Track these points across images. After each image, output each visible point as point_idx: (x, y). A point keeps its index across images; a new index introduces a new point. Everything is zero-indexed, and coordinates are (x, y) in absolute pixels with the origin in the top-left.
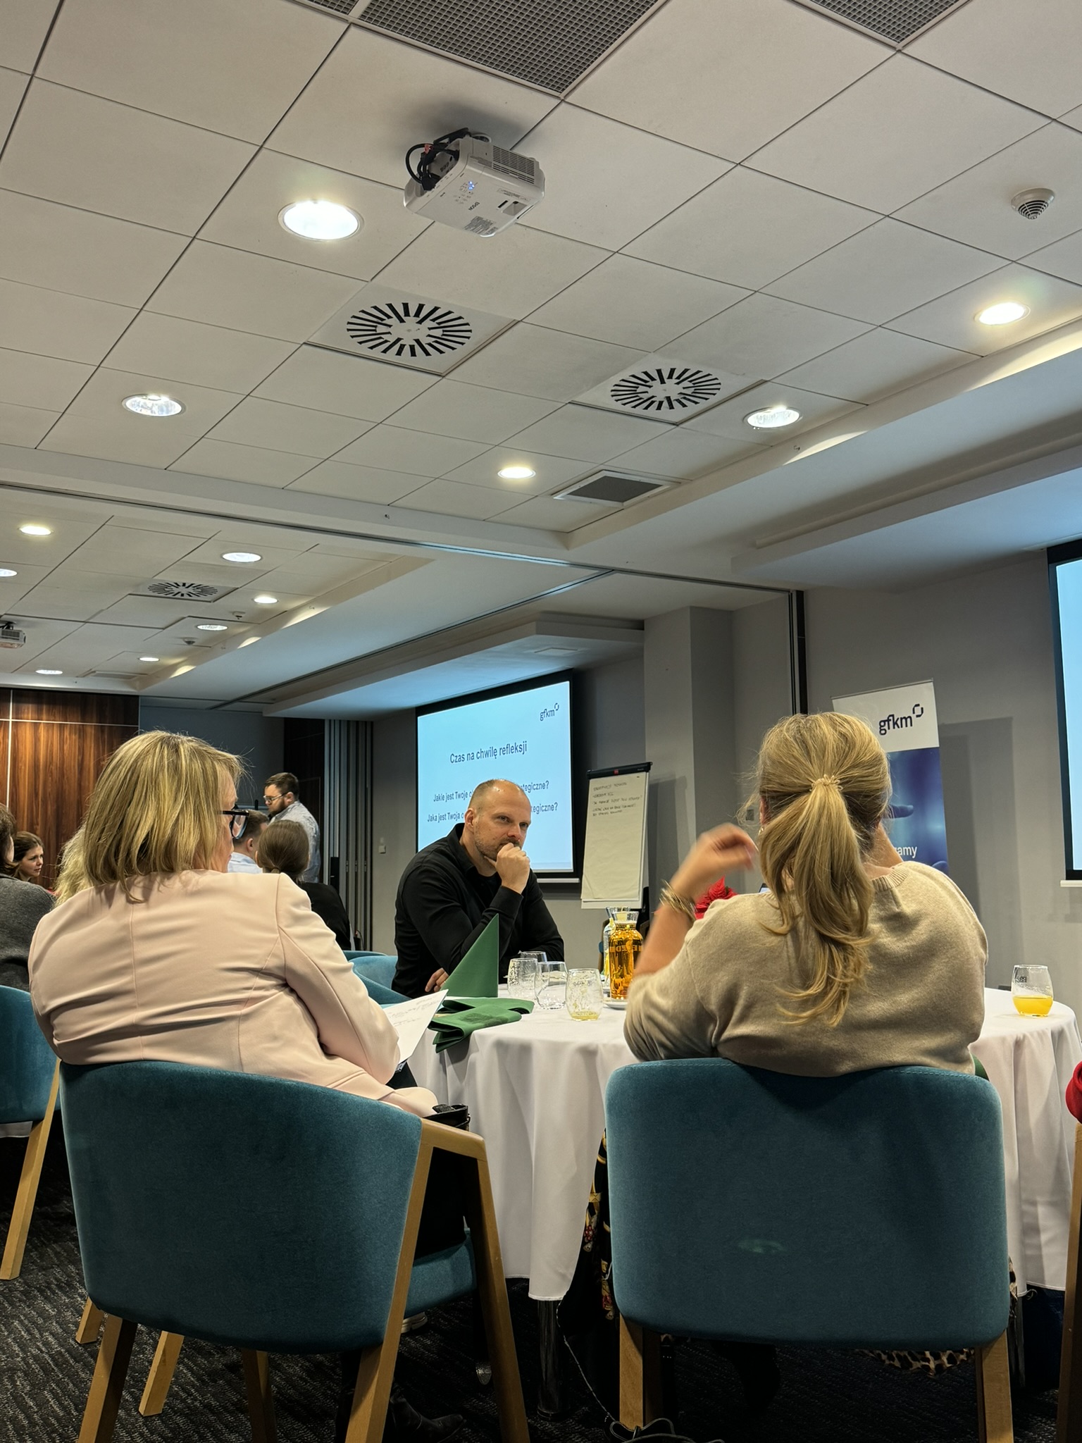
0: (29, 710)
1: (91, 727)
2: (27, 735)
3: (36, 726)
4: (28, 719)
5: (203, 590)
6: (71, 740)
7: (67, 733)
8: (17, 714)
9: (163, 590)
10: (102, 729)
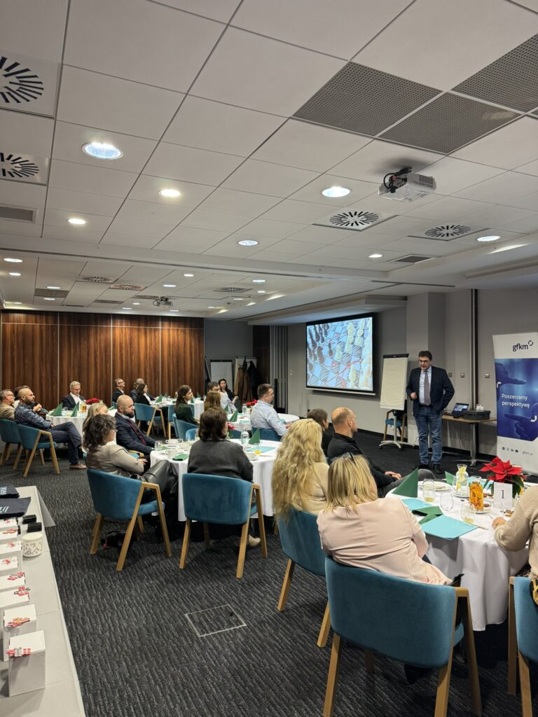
0: (166, 324)
1: (188, 330)
2: (166, 333)
3: (169, 329)
4: (166, 327)
5: (240, 289)
6: (181, 335)
7: (179, 332)
8: (162, 326)
9: (226, 290)
10: (191, 331)
